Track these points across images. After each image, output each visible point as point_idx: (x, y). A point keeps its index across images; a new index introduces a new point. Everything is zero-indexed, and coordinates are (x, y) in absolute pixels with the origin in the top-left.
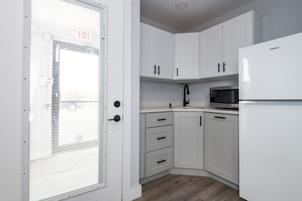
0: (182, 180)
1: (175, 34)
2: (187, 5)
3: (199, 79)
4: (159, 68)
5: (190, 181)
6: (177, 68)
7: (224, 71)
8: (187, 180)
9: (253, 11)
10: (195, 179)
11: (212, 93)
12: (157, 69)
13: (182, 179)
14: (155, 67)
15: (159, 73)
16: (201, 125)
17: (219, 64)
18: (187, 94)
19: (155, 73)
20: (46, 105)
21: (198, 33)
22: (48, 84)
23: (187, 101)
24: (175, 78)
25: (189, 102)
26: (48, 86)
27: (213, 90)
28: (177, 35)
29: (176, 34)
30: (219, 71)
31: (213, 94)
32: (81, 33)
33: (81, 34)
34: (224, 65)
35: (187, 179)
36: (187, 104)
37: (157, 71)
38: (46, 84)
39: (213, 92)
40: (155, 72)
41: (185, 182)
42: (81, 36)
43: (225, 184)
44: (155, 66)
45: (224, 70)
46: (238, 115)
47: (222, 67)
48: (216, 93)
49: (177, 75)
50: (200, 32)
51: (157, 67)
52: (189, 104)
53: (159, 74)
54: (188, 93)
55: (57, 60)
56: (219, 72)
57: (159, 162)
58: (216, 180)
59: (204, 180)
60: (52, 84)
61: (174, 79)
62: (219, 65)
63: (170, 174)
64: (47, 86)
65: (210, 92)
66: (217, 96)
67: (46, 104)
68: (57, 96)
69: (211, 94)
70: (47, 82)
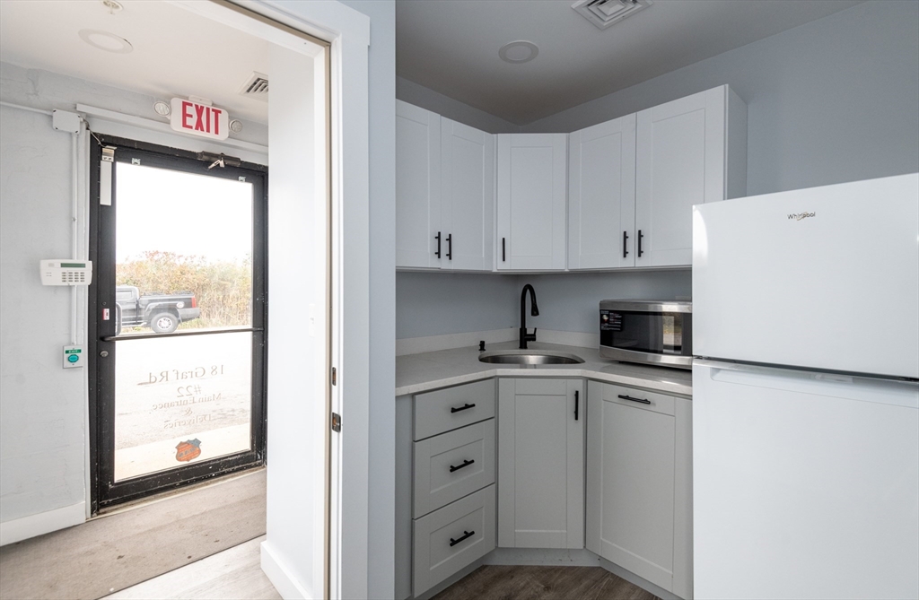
0: (523, 588)
1: (495, 135)
2: (534, 51)
3: (567, 270)
4: (449, 240)
5: (548, 588)
6: (504, 239)
7: (640, 256)
8: (538, 586)
9: (727, 85)
10: (560, 581)
11: (605, 318)
12: (444, 244)
13: (522, 584)
14: (439, 237)
15: (450, 255)
16: (577, 418)
17: (625, 233)
18: (533, 314)
19: (439, 257)
20: (67, 352)
21: (562, 136)
22: (71, 284)
23: (530, 331)
24: (498, 266)
25: (534, 335)
26: (75, 290)
27: (610, 311)
28: (504, 139)
29: (499, 135)
30: (625, 253)
31: (608, 321)
32: (191, 110)
33: (191, 116)
34: (640, 236)
35: (537, 583)
36: (530, 340)
37: (444, 250)
38: (66, 284)
39: (608, 315)
40: (438, 254)
41: (532, 593)
42: (192, 121)
43: (646, 592)
44: (439, 233)
45: (640, 253)
46: (689, 397)
47: (635, 241)
48: (618, 319)
49: (504, 260)
50: (569, 132)
51: (444, 237)
52: (534, 340)
53: (450, 259)
54: (535, 312)
55: (105, 200)
56: (625, 256)
57: (453, 543)
58: (621, 578)
59: (585, 583)
60: (88, 280)
61: (495, 270)
62: (625, 237)
63: (487, 566)
64: (70, 287)
65: (602, 315)
66: (622, 328)
67: (66, 349)
68: (107, 318)
69: (602, 321)
70: (67, 277)
